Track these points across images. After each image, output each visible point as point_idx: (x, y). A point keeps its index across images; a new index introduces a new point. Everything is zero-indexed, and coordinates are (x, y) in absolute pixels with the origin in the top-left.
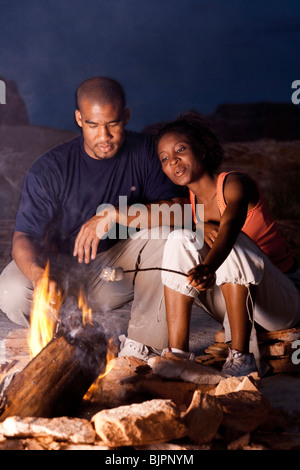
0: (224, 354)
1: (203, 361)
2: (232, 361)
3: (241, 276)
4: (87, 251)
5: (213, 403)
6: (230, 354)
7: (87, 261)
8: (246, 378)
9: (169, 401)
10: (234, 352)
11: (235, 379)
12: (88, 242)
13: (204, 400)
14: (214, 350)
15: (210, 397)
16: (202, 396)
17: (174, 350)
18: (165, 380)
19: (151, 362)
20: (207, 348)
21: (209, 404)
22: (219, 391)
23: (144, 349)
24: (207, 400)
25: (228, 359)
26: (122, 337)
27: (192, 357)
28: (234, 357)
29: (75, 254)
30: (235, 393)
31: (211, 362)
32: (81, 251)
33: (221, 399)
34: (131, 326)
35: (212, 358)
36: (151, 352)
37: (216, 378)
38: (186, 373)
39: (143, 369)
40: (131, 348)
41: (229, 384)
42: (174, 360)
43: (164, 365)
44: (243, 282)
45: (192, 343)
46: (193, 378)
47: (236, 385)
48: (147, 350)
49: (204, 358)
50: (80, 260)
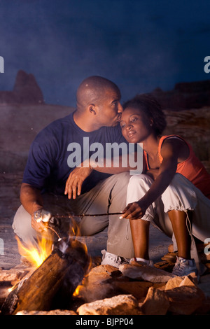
0: (174, 260)
1: (161, 266)
2: (179, 265)
3: (181, 205)
4: (74, 190)
5: (162, 296)
6: (178, 261)
7: (74, 197)
8: (186, 277)
9: (130, 295)
10: (180, 258)
11: (178, 278)
12: (75, 183)
13: (156, 293)
14: (168, 257)
15: (159, 292)
16: (154, 291)
17: (138, 259)
18: (131, 280)
19: (121, 268)
20: (163, 256)
21: (159, 297)
22: (168, 287)
23: (118, 259)
24: (158, 294)
25: (176, 264)
26: (103, 251)
27: (151, 263)
28: (181, 262)
29: (66, 193)
30: (178, 288)
31: (166, 266)
32: (70, 191)
33: (168, 293)
34: (109, 243)
35: (166, 264)
37: (166, 278)
38: (145, 275)
39: (116, 273)
40: (109, 259)
41: (175, 281)
42: (137, 266)
43: (130, 270)
44: (182, 209)
45: (152, 254)
46: (150, 278)
47: (179, 282)
48: (120, 260)
49: (162, 263)
50: (69, 197)
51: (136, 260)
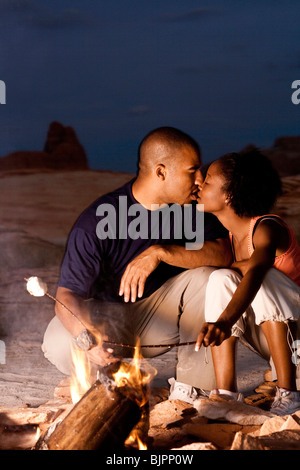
0: (273, 393)
1: (254, 401)
2: (280, 400)
3: (278, 314)
4: (134, 290)
5: (254, 445)
6: (278, 394)
7: (133, 300)
8: (290, 417)
9: (209, 444)
10: (282, 390)
11: (278, 419)
12: (135, 280)
13: (245, 441)
14: (264, 389)
15: (251, 438)
16: (243, 437)
17: (222, 392)
18: (211, 421)
19: (197, 404)
20: (257, 387)
21: (251, 446)
22: (263, 432)
23: (192, 392)
24: (248, 442)
25: (276, 398)
26: (171, 380)
27: (240, 397)
28: (282, 395)
29: (121, 294)
30: (278, 433)
31: (262, 401)
32: (127, 291)
33: (263, 440)
34: (179, 369)
35: (263, 398)
36: (199, 394)
37: (261, 418)
38: (231, 413)
39: (189, 412)
40: (180, 392)
41: (274, 423)
42: (220, 401)
43: (211, 406)
44: (281, 319)
45: (241, 383)
46: (238, 419)
47: (280, 425)
48: (195, 393)
49: (255, 397)
50: (126, 300)
51: (218, 392)
